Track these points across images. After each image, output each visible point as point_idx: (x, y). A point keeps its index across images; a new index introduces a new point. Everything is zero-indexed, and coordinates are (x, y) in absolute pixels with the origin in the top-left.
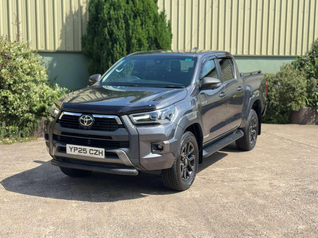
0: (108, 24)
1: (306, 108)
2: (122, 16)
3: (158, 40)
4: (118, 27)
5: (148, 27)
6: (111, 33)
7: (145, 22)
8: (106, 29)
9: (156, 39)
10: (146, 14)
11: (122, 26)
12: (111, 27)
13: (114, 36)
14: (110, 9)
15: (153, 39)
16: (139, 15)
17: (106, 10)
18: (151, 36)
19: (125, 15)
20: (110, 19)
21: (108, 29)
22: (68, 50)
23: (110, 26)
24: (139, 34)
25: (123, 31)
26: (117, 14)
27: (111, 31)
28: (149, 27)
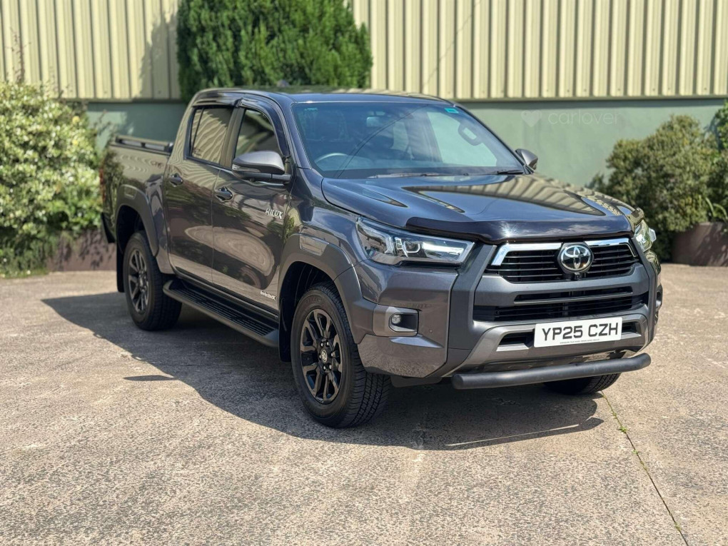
0: (198, 40)
1: (708, 223)
2: (227, 23)
3: (307, 70)
4: (218, 46)
5: (284, 42)
6: (204, 60)
7: (280, 31)
8: (196, 51)
9: (302, 69)
10: (279, 16)
11: (225, 44)
12: (204, 46)
13: (210, 64)
14: (202, 7)
15: (297, 69)
16: (266, 19)
17: (195, 11)
18: (289, 62)
19: (233, 20)
20: (202, 30)
21: (199, 50)
22: (157, 96)
23: (202, 43)
24: (260, 60)
25: (228, 55)
26: (217, 18)
27: (204, 55)
28: (287, 43)
